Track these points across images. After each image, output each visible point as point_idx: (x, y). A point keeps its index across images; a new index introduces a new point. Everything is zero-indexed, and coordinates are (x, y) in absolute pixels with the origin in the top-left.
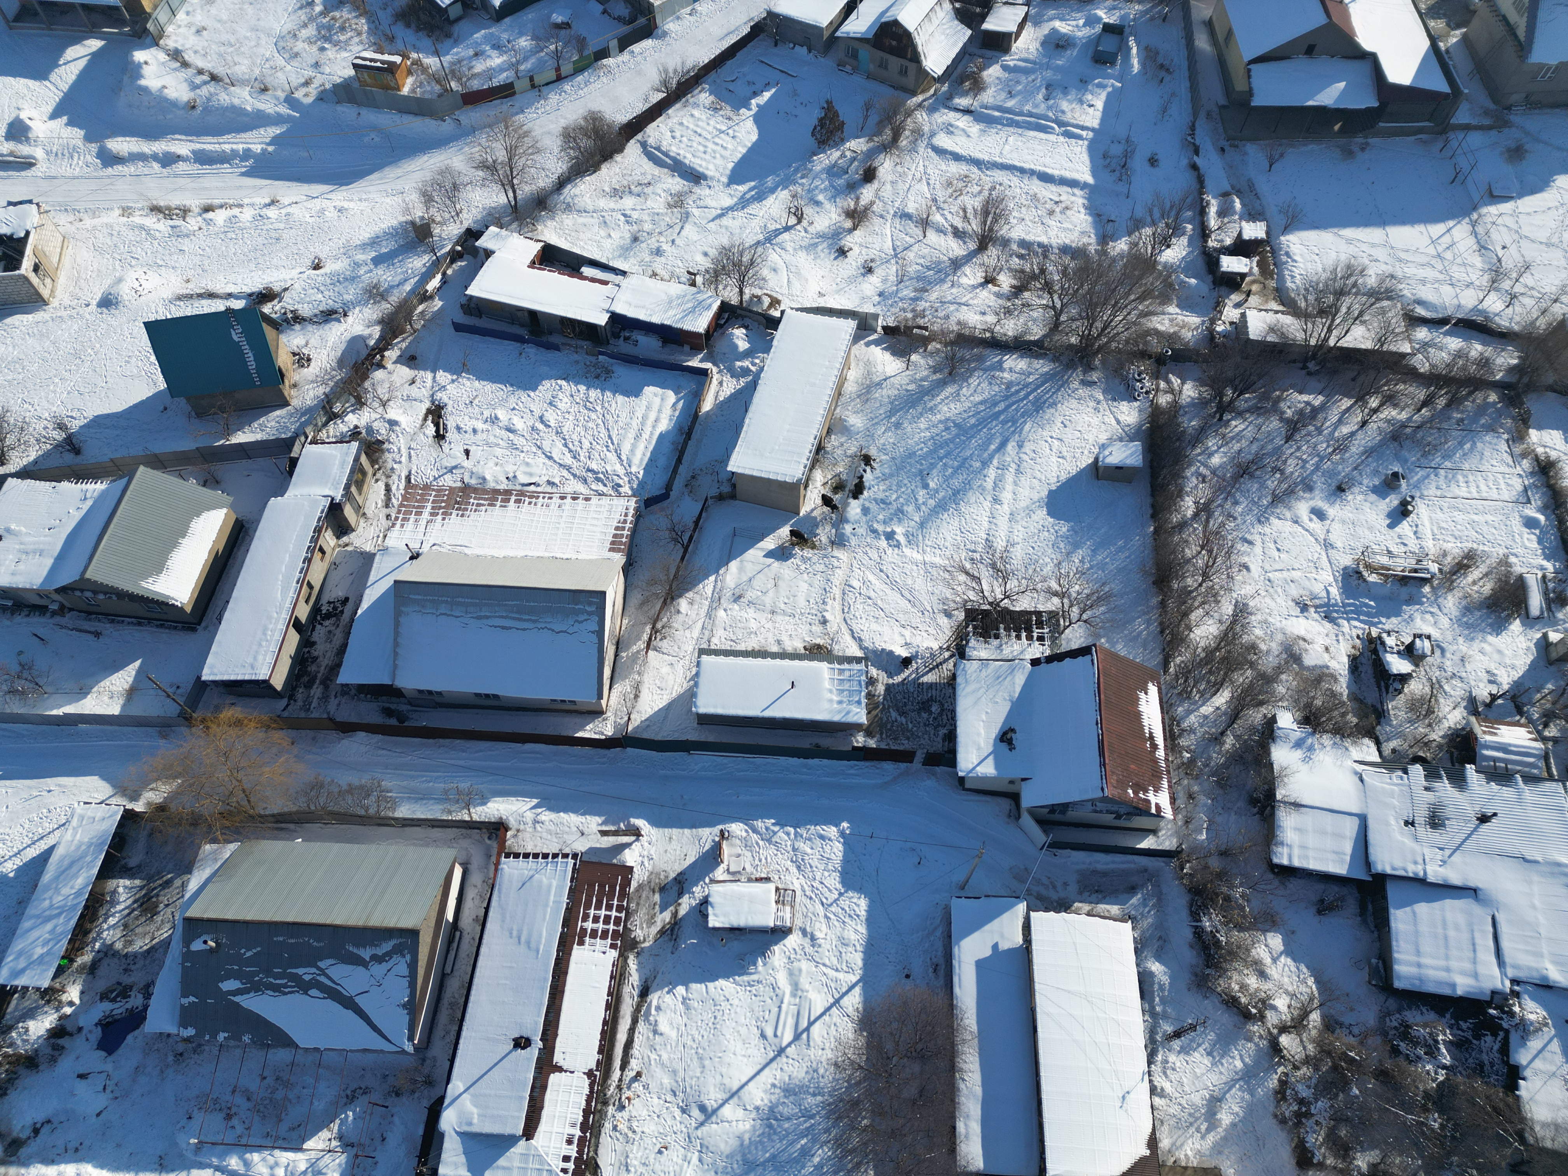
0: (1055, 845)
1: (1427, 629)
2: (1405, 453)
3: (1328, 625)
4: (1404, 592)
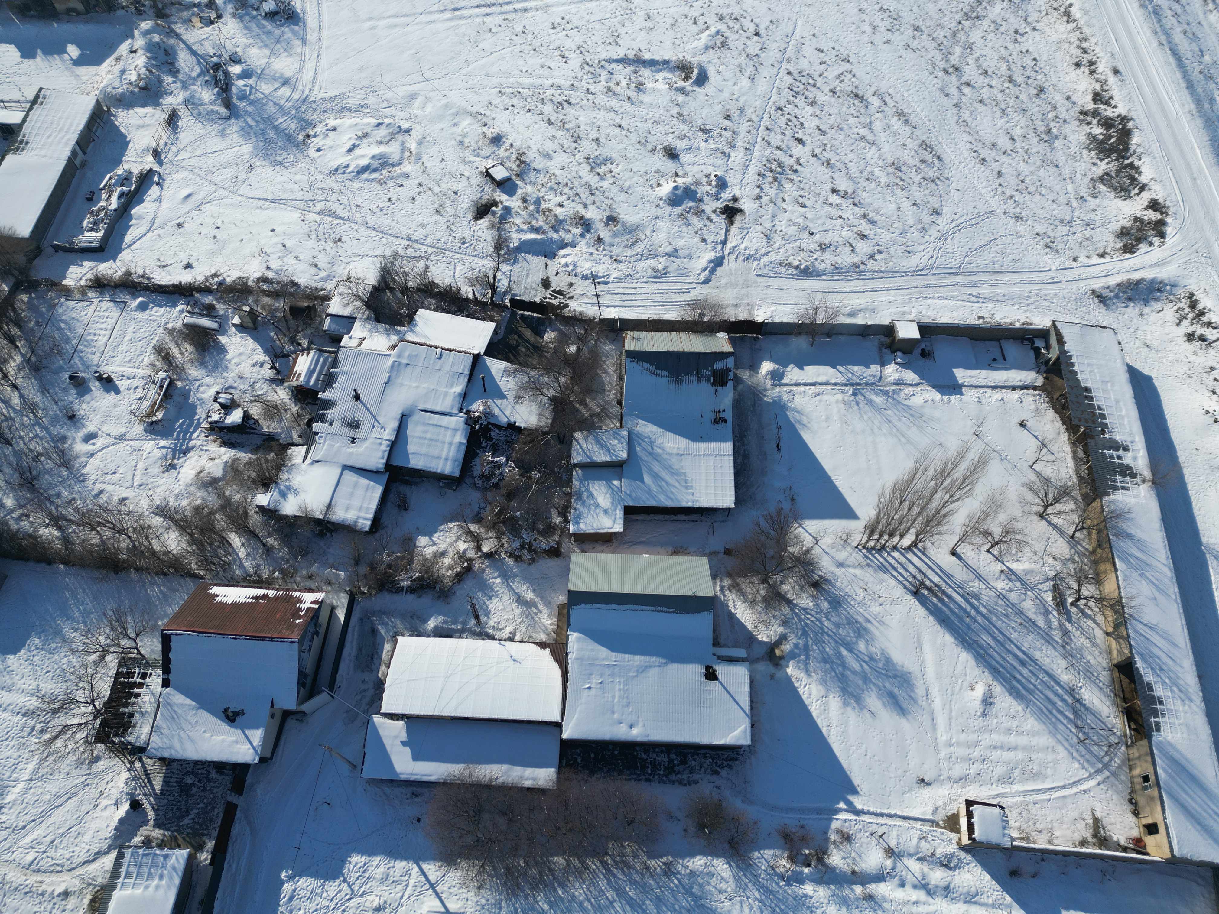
0: (332, 686)
1: (212, 392)
2: (54, 366)
3: (192, 454)
4: (176, 398)
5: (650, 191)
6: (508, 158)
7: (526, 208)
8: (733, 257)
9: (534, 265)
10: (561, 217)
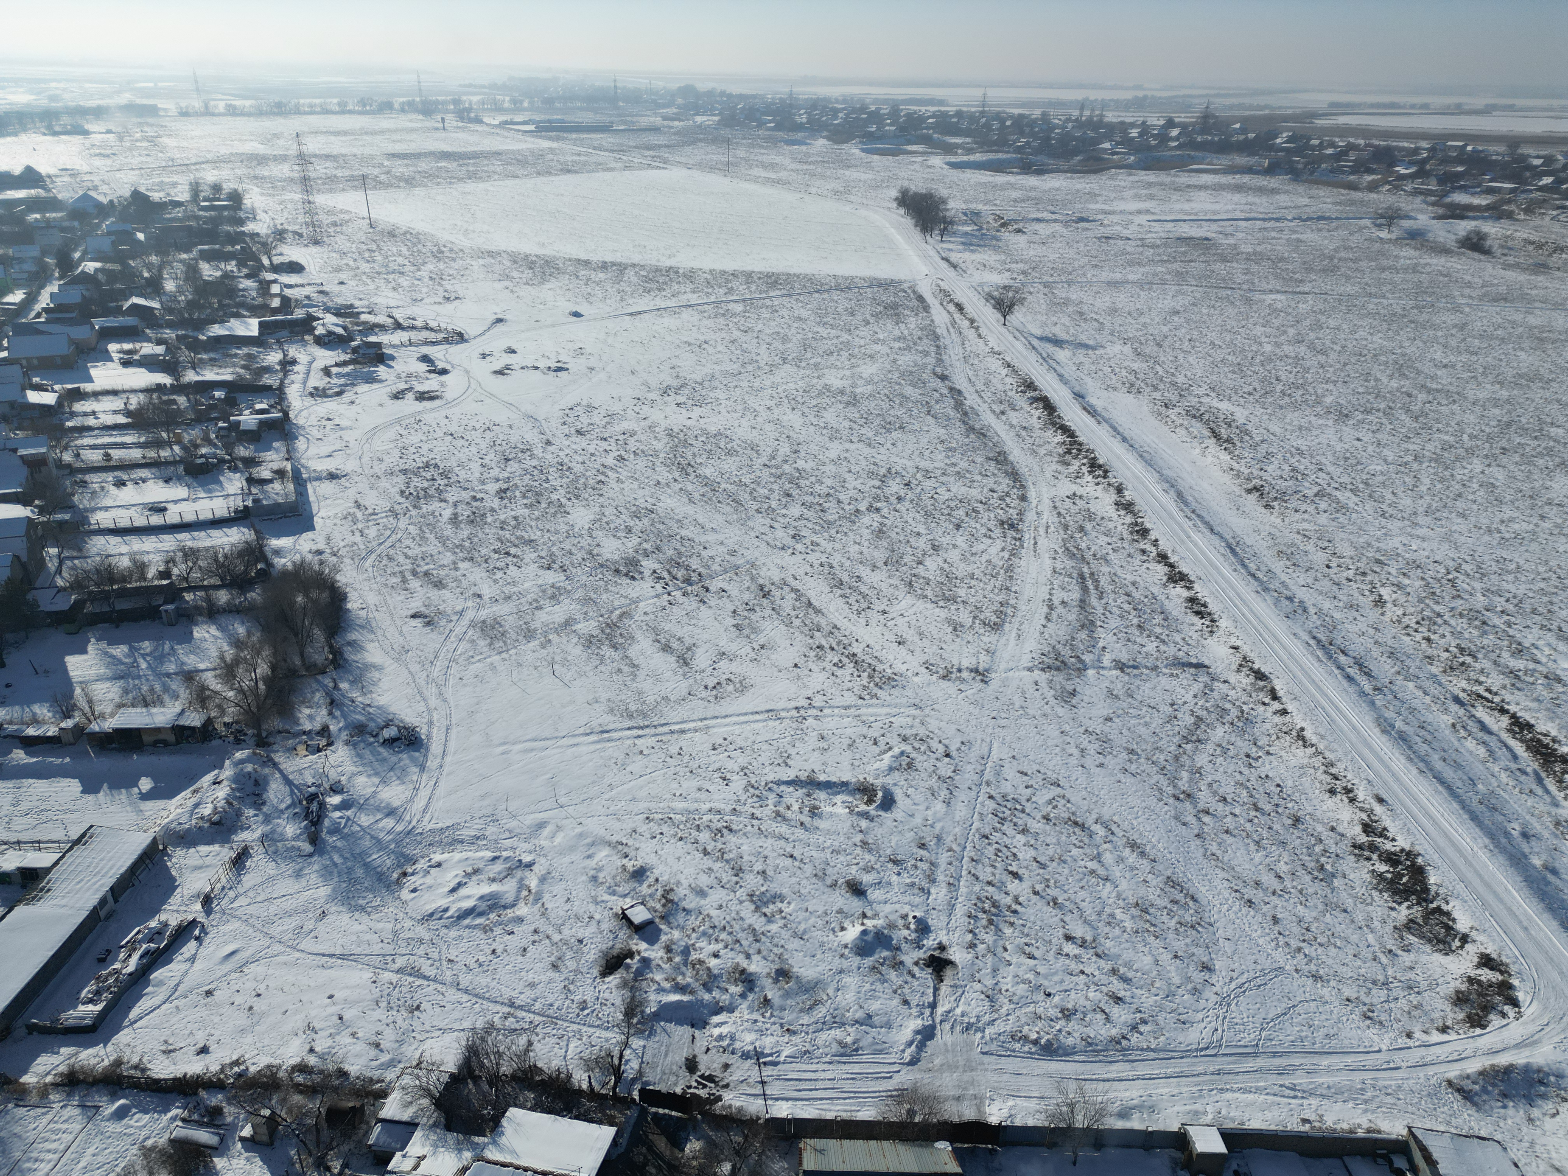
5: (831, 936)
6: (651, 896)
7: (670, 960)
8: (947, 1026)
9: (676, 1038)
10: (716, 972)
